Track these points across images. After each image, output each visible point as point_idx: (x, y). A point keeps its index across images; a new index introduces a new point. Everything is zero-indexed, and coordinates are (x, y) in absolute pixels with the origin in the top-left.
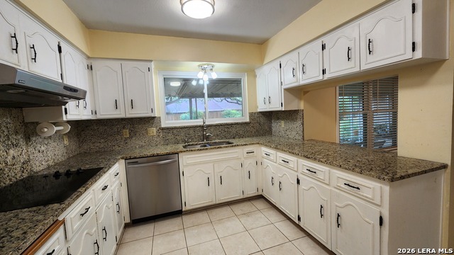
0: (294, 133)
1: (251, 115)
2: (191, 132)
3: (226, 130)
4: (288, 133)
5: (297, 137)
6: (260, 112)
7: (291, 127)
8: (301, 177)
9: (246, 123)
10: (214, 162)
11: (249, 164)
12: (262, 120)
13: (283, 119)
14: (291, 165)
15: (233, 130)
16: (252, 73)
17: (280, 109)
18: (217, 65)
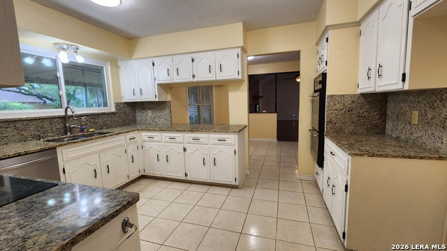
0: (162, 120)
1: (117, 105)
2: (46, 124)
3: (92, 120)
4: (156, 120)
5: (166, 122)
6: (125, 103)
7: (158, 115)
8: (187, 146)
9: (113, 113)
10: (99, 152)
11: (131, 149)
12: (128, 110)
13: (150, 109)
14: (178, 140)
15: (100, 121)
16: (115, 63)
17: (154, 100)
18: (83, 48)
